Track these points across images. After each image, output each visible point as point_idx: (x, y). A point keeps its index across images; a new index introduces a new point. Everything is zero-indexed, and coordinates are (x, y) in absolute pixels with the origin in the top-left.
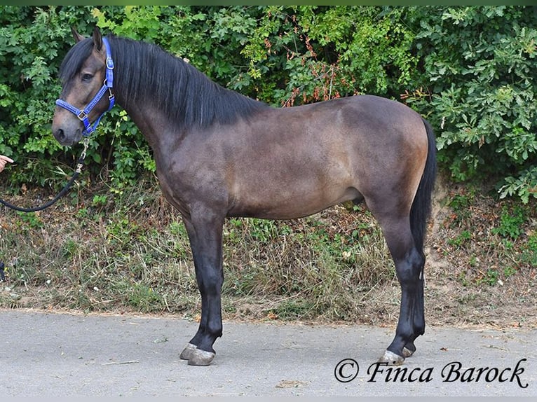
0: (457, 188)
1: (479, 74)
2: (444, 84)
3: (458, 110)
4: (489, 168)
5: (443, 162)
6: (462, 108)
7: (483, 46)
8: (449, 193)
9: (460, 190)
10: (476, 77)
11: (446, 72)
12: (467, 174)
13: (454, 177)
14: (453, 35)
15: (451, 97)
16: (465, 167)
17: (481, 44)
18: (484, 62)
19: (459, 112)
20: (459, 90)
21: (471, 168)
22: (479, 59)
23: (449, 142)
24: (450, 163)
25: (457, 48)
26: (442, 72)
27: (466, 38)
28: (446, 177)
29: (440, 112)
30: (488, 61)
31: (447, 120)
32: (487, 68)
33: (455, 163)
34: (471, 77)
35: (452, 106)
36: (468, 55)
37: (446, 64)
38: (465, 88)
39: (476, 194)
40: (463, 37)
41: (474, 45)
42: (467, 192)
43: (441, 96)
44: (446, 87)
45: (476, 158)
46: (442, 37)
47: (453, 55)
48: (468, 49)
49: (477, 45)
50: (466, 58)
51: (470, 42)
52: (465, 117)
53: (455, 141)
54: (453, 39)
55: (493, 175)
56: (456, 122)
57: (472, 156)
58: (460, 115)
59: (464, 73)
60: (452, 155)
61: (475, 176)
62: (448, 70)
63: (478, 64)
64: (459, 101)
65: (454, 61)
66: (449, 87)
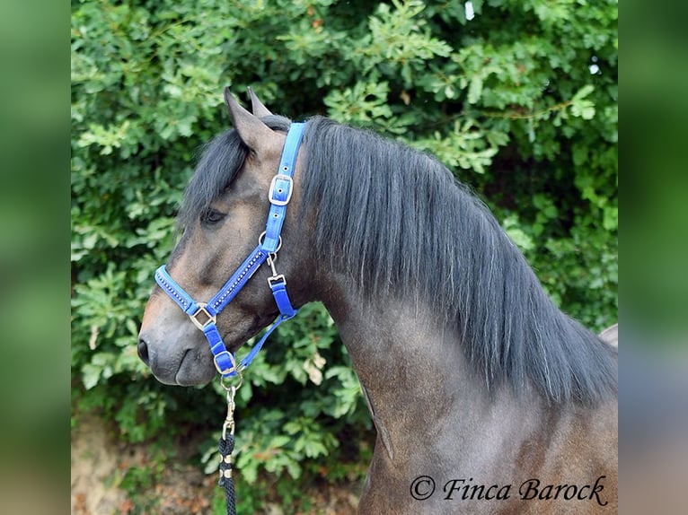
0: (132, 454)
1: (158, 245)
2: (94, 265)
3: (120, 311)
4: (190, 416)
5: (104, 408)
6: (129, 309)
7: (162, 192)
8: (119, 464)
9: (139, 457)
10: (150, 251)
11: (97, 244)
12: (148, 427)
13: (127, 435)
14: (107, 175)
15: (107, 291)
16: (143, 416)
17: (158, 189)
18: (163, 222)
19: (121, 317)
20: (122, 275)
21: (154, 419)
22: (157, 216)
23: (108, 373)
24: (115, 410)
25: (117, 199)
26: (90, 243)
27: (132, 179)
28: (112, 435)
29: (89, 317)
30: (171, 221)
31: (102, 332)
32: (169, 233)
33: (125, 409)
34: (141, 251)
35: (108, 305)
36: (135, 211)
37: (97, 228)
38: (132, 271)
39: (168, 463)
40: (127, 177)
41: (146, 191)
42: (151, 460)
43: (90, 288)
44: (99, 271)
45: (163, 399)
46: (87, 180)
47: (109, 211)
48: (135, 200)
49: (152, 190)
50: (132, 216)
51: (139, 186)
52: (132, 326)
53: (118, 369)
54: (108, 182)
55: (199, 428)
56: (116, 335)
57: (153, 395)
58: (124, 322)
59: (131, 243)
60: (119, 394)
61: (162, 431)
62: (100, 240)
63: (153, 226)
64: (123, 296)
65: (111, 221)
66: (104, 271)
